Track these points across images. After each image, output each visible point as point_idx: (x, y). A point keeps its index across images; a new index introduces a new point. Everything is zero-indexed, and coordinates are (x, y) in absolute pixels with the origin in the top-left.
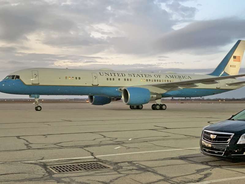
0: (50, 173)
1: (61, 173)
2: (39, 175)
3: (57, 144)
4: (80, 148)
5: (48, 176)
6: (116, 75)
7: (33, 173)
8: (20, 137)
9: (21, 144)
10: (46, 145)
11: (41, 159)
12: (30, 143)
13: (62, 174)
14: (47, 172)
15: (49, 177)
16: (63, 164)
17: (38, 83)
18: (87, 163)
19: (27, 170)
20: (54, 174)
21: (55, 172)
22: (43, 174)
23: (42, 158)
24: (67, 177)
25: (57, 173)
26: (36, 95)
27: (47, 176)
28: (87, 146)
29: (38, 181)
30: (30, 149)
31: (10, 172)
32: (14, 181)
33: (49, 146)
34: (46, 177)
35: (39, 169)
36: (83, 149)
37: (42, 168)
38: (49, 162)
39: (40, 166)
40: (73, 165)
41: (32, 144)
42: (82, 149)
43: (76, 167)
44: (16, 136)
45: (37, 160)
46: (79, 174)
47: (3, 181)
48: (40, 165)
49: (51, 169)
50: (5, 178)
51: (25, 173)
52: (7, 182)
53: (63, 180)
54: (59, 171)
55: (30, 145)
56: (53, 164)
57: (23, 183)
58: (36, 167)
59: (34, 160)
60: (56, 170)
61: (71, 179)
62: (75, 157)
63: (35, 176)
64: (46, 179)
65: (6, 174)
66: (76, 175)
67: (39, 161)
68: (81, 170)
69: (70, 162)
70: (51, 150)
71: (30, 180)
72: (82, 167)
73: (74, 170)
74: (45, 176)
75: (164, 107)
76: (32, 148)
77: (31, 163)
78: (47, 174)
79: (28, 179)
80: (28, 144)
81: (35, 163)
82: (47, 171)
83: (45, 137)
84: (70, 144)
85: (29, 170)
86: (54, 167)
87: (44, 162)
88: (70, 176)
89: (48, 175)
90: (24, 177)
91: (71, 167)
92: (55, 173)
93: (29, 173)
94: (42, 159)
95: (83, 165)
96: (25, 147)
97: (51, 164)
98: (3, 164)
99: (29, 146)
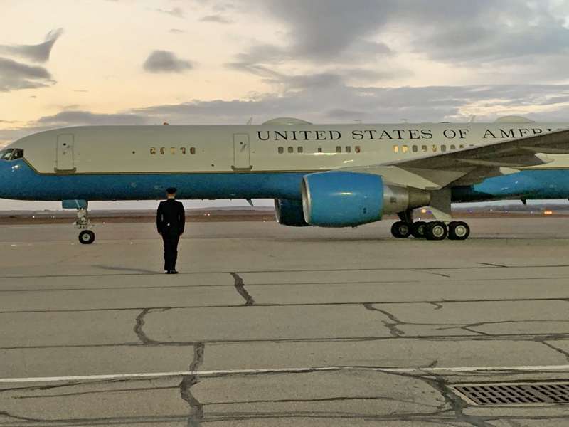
0: (457, 405)
1: (487, 405)
2: (429, 406)
3: (469, 328)
4: (536, 340)
5: (450, 410)
6: (312, 136)
7: (411, 400)
8: (373, 306)
9: (374, 322)
10: (440, 329)
11: (429, 364)
12: (399, 323)
13: (488, 407)
14: (448, 400)
15: (454, 413)
16: (488, 382)
17: (71, 168)
18: (558, 383)
19: (395, 390)
20: (467, 406)
21: (468, 401)
22: (439, 404)
23: (432, 362)
24: (504, 417)
25: (476, 404)
26: (76, 201)
27: (447, 411)
28: (556, 337)
29: (425, 423)
30: (398, 337)
31: (352, 393)
32: (364, 416)
33: (450, 332)
34: (445, 414)
35: (426, 390)
36: (544, 343)
37: (433, 389)
38: (452, 373)
39: (428, 383)
40: (519, 387)
41: (404, 326)
42: (541, 343)
43: (528, 393)
44: (364, 304)
45: (419, 367)
46: (540, 413)
47: (337, 415)
48: (429, 381)
49: (457, 393)
50: (341, 407)
51: (392, 399)
52: (346, 419)
53: (493, 424)
54: (481, 400)
55: (398, 327)
56: (462, 381)
57: (386, 425)
58: (417, 385)
59: (412, 367)
60: (471, 396)
61: (513, 423)
62: (522, 365)
63: (416, 408)
64: (448, 420)
65: (343, 399)
66: (529, 415)
67: (425, 369)
68: (543, 401)
69: (510, 377)
70: (455, 343)
71: (405, 417)
72: (543, 392)
73: (513, 401)
74: (443, 410)
75: (460, 231)
76: (403, 335)
77: (403, 374)
78: (447, 406)
79: (399, 416)
80: (394, 325)
81: (414, 373)
82: (446, 397)
83: (436, 307)
84: (506, 329)
85: (400, 391)
86: (465, 388)
87: (438, 373)
88: (510, 415)
89: (451, 408)
90: (390, 409)
91: (504, 392)
92: (470, 406)
93: (401, 400)
94: (432, 365)
95: (546, 389)
96: (387, 332)
97: (457, 379)
98: (334, 372)
99: (397, 330)
